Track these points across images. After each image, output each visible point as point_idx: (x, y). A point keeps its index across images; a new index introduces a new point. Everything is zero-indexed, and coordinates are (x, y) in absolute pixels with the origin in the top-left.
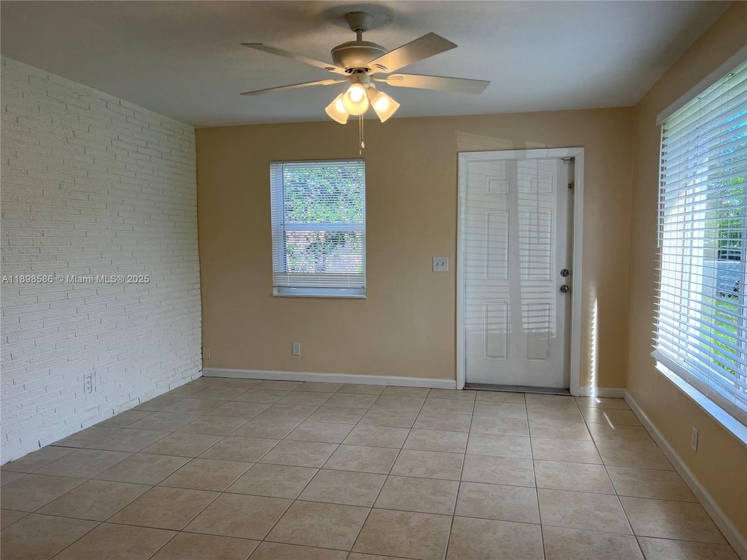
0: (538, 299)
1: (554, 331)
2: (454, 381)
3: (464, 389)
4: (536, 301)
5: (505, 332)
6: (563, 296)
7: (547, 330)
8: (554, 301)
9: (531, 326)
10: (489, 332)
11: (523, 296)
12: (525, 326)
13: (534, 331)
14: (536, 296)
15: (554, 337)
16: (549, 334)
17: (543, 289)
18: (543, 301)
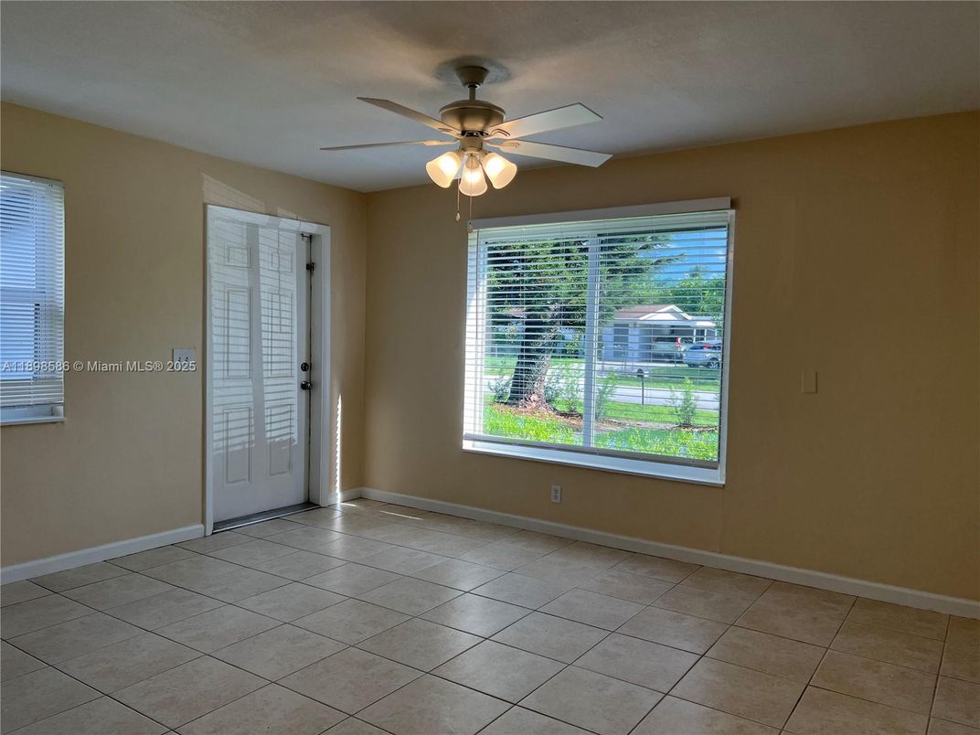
0: (281, 399)
1: (295, 436)
2: (202, 526)
3: (213, 534)
4: (279, 403)
5: (247, 446)
6: (304, 393)
7: (289, 437)
8: (295, 401)
9: (274, 434)
10: (230, 450)
11: (267, 397)
12: (268, 435)
13: (277, 439)
14: (279, 396)
15: (296, 443)
16: (291, 440)
17: (285, 388)
18: (285, 402)
